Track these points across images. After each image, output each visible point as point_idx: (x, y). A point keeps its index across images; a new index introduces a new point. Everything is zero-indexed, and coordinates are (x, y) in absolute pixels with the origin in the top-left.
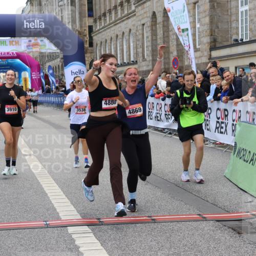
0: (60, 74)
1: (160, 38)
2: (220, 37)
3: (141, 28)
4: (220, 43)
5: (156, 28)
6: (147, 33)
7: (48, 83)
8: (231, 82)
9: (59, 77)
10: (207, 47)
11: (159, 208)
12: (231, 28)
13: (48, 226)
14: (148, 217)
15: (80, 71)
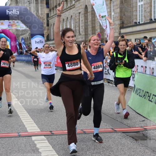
0: (29, 42)
1: (90, 21)
2: (126, 21)
3: (78, 15)
4: (126, 24)
5: (87, 15)
6: (82, 18)
7: (21, 48)
8: (132, 48)
9: (28, 44)
10: (118, 27)
11: (88, 125)
12: (133, 15)
13: (20, 136)
14: (81, 130)
15: (41, 41)
